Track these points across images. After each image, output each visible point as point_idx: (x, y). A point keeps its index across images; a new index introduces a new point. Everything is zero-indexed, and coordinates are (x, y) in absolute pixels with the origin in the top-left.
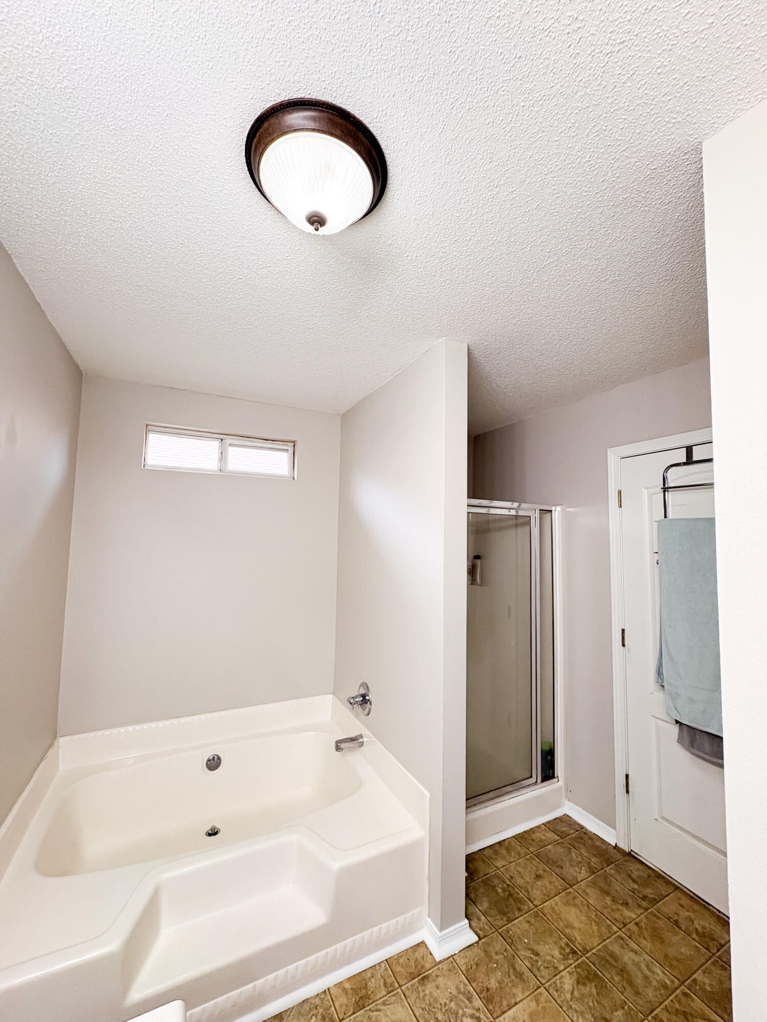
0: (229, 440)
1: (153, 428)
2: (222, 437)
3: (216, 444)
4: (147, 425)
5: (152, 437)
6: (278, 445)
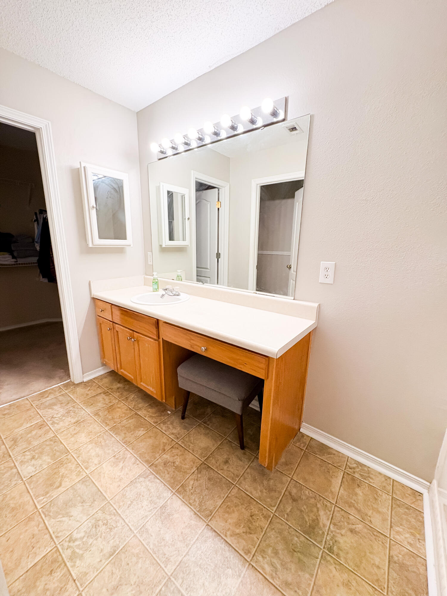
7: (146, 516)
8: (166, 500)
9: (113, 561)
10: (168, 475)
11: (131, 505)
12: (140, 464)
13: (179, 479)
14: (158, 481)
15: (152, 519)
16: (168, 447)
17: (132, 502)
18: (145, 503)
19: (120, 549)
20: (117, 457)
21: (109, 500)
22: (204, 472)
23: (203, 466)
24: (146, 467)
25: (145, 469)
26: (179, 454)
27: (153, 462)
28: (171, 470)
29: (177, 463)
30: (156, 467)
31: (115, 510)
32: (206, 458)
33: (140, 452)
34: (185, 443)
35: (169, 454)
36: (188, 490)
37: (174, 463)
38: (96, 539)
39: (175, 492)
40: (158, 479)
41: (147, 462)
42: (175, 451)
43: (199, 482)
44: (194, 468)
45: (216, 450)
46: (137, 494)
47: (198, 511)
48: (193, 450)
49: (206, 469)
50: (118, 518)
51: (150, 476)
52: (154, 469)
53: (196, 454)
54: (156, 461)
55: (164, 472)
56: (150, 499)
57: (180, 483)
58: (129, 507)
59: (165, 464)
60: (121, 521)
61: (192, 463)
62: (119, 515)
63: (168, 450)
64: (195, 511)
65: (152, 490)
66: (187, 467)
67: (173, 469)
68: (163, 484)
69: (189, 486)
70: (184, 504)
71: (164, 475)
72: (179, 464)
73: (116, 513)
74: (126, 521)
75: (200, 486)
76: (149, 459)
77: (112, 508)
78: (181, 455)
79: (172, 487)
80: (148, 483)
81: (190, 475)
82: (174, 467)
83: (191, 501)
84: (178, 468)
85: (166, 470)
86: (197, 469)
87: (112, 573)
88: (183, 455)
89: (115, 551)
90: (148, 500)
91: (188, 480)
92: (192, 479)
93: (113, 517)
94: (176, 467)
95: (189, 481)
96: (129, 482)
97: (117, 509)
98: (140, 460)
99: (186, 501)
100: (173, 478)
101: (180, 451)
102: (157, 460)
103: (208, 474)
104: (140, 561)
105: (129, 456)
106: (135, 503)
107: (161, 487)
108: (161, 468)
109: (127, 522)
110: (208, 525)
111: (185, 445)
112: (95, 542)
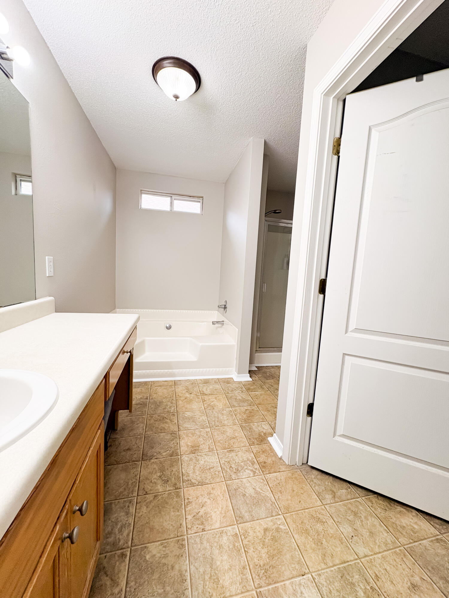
0: (174, 197)
1: (144, 191)
2: (171, 195)
3: (169, 198)
4: (141, 190)
5: (143, 196)
6: (195, 199)
7: (205, 455)
8: (188, 455)
9: (232, 447)
10: (173, 470)
11: (211, 468)
12: (186, 498)
13: (169, 462)
14: (184, 471)
15: (203, 452)
16: (150, 497)
17: (209, 469)
18: (202, 462)
19: (228, 450)
20: (201, 526)
21: (224, 483)
22: (149, 454)
23: (145, 458)
24: (183, 490)
25: (185, 489)
26: (148, 481)
27: (174, 491)
28: (168, 473)
29: (159, 474)
30: (175, 484)
31: (222, 472)
32: (136, 463)
33: (178, 513)
34: (131, 489)
35: (157, 488)
36: (171, 451)
37: (160, 477)
38: (238, 463)
39: (179, 456)
40: (182, 472)
41: (178, 496)
42: (148, 487)
43: (160, 451)
44: (152, 462)
45: (121, 463)
46: (203, 472)
47: (177, 438)
48: (136, 476)
49: (147, 455)
50: (222, 466)
51: (186, 479)
52: (179, 483)
53: (138, 471)
54: (172, 490)
55: (174, 474)
56: (197, 463)
57: (171, 459)
58: (213, 467)
59: (168, 481)
60: (221, 463)
61: (149, 466)
62: (221, 467)
63: (153, 493)
64: (178, 440)
65: (192, 467)
66: (156, 466)
67: (166, 472)
68: (182, 466)
69: (168, 453)
70: (181, 446)
71: (176, 472)
72: (158, 473)
73: (223, 469)
74: (218, 461)
75: (162, 448)
76: (175, 498)
77: (224, 474)
78: (149, 479)
79: (179, 460)
80: (191, 475)
81: (160, 459)
82: (164, 472)
83: (176, 445)
84: (162, 470)
85: (171, 475)
86: (152, 459)
87: (234, 443)
88: (147, 479)
89: (230, 451)
90: (199, 463)
91: (165, 457)
92: (162, 455)
93: (226, 469)
94: (163, 472)
95: (165, 455)
96: (204, 486)
97: (221, 472)
98: (183, 503)
99: (178, 447)
100: (172, 466)
101: (145, 484)
102: (170, 490)
103: (149, 451)
104: (219, 440)
105: (189, 517)
106: (208, 467)
107: (185, 465)
108: (173, 479)
109: (218, 459)
110: (179, 431)
111: (135, 486)
112: (240, 462)
